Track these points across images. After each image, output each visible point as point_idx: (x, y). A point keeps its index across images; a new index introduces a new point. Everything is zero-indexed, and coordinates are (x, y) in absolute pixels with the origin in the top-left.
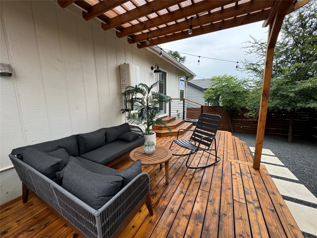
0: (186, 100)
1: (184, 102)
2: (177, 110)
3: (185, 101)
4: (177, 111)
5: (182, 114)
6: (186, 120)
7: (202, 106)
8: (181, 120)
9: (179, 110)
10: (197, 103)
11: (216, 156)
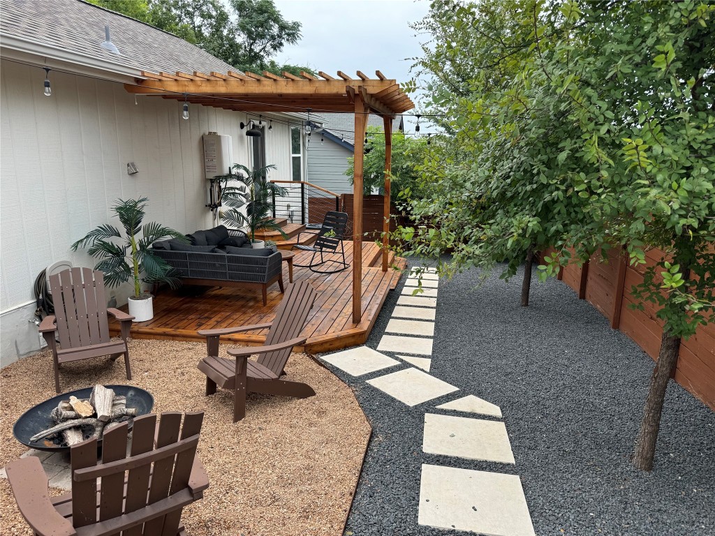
0: (307, 184)
1: (302, 188)
2: (286, 204)
3: (306, 186)
4: (288, 206)
5: (300, 213)
6: (307, 226)
7: (337, 197)
8: (296, 225)
9: (291, 204)
10: (328, 192)
11: (344, 264)
